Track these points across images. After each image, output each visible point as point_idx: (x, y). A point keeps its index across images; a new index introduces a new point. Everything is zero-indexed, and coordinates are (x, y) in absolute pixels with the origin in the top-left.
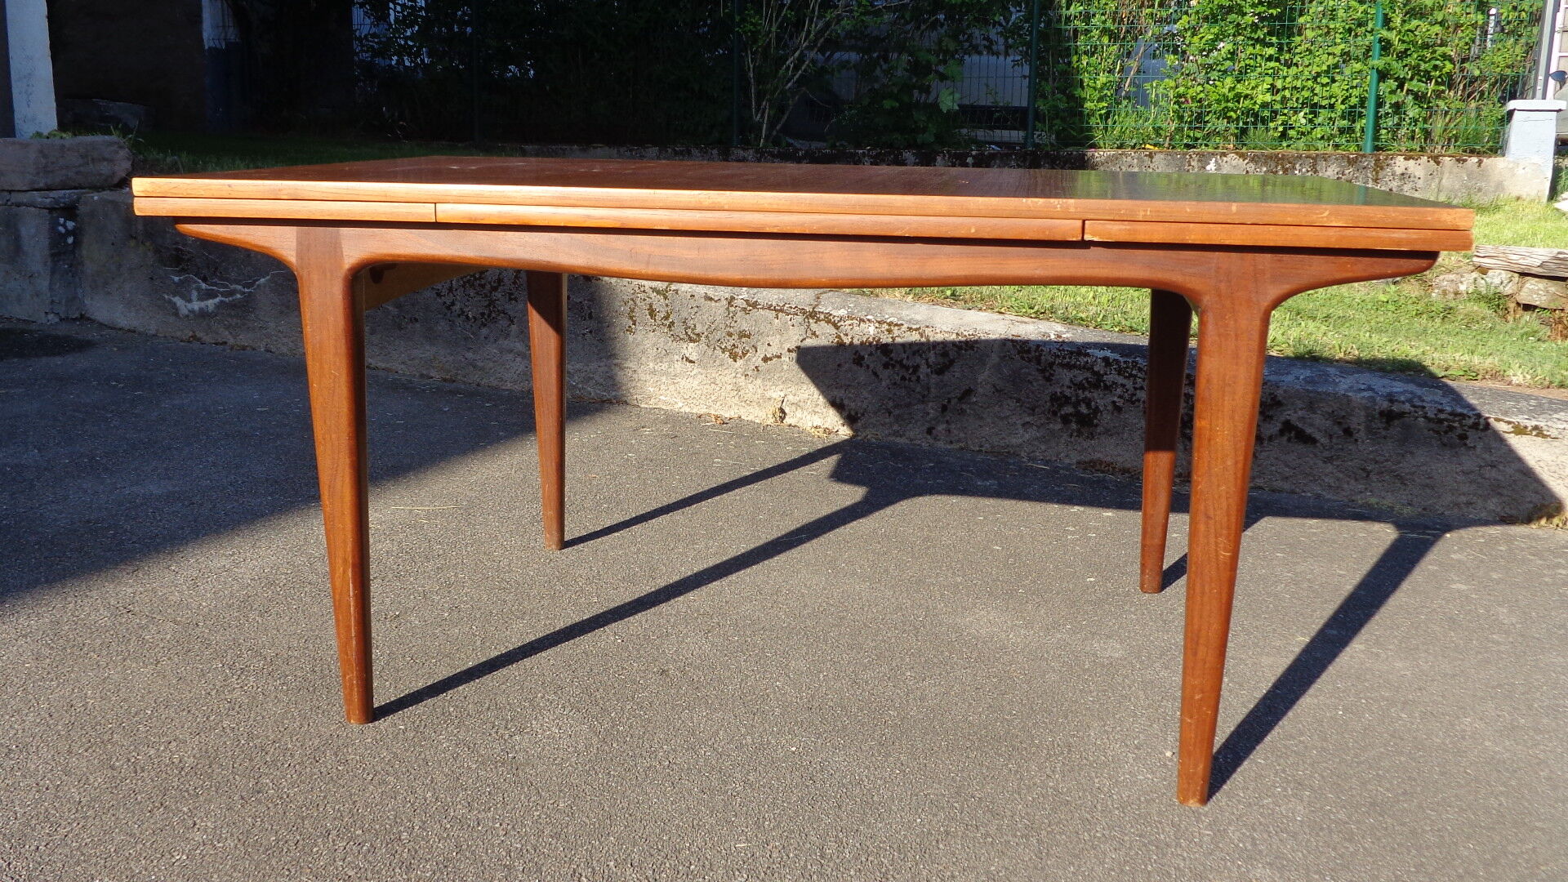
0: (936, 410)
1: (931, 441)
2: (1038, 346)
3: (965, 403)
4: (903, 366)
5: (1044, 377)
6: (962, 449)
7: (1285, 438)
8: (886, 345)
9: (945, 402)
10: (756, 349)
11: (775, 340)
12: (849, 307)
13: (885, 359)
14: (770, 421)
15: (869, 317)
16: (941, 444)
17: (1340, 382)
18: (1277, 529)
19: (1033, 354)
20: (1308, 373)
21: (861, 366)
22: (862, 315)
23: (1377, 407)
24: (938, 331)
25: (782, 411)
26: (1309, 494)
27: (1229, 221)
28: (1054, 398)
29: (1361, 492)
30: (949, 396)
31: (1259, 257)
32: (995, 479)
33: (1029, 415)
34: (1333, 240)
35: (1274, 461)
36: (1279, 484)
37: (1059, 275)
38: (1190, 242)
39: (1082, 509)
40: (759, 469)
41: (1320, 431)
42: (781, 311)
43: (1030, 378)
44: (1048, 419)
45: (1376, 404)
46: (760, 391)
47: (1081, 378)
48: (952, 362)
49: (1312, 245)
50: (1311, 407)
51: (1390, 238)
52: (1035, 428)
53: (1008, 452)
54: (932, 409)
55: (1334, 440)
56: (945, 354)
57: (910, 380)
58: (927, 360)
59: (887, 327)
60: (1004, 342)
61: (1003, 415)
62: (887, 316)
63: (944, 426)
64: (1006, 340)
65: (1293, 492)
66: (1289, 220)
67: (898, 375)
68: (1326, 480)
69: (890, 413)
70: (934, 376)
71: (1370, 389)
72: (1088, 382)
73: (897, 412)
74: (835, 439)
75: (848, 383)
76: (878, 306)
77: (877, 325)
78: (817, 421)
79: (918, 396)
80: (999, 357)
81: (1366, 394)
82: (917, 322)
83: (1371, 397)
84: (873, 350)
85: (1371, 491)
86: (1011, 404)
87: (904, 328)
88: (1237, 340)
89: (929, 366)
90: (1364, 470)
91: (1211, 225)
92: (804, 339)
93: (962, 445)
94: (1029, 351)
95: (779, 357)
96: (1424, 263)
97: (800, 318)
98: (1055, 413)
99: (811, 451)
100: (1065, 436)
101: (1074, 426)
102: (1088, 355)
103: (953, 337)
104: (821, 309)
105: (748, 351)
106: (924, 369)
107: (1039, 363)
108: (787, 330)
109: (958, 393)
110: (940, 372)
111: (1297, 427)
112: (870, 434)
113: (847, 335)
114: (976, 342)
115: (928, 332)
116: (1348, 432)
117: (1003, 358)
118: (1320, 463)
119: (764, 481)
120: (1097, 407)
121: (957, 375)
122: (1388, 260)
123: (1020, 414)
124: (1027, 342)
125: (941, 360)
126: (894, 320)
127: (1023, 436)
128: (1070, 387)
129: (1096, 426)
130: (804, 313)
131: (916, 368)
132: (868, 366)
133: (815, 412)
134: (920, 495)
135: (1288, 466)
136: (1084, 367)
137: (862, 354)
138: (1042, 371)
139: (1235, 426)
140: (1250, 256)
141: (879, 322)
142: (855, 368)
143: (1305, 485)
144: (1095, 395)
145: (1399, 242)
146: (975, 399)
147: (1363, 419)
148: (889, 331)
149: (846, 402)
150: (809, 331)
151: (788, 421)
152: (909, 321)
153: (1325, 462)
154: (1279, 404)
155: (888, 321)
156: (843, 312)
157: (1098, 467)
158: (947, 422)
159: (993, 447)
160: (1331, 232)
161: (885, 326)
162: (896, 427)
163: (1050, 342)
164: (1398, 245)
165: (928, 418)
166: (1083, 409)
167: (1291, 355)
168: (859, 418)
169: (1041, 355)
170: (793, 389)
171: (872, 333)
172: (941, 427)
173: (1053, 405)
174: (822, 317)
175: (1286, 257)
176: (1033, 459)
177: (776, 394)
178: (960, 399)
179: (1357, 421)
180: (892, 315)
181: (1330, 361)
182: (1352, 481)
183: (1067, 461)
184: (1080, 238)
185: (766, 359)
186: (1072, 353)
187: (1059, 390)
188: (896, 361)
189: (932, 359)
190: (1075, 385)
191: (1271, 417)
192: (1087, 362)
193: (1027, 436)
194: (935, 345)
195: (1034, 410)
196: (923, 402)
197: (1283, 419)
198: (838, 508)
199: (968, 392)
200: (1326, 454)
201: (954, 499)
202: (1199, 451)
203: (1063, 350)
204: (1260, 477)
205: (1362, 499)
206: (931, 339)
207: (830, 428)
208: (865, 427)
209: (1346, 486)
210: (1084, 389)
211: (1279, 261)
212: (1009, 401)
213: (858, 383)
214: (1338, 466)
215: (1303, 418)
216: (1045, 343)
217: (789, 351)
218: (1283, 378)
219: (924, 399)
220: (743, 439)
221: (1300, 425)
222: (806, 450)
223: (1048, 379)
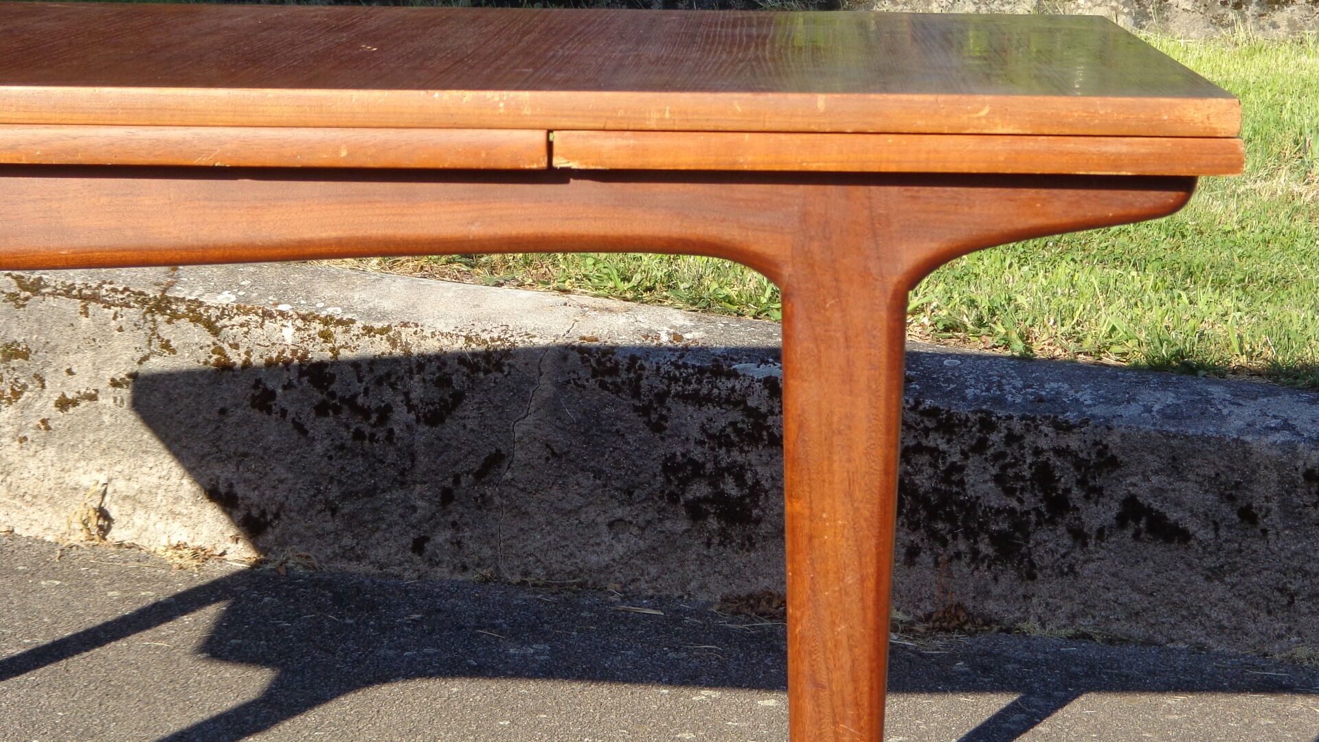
0: (430, 500)
1: (423, 567)
2: (633, 359)
3: (489, 483)
4: (357, 410)
5: (648, 423)
6: (487, 581)
7: (1129, 533)
8: (321, 365)
9: (449, 483)
10: (42, 381)
11: (83, 362)
12: (241, 287)
13: (318, 396)
14: (78, 537)
15: (284, 307)
16: (443, 572)
17: (1230, 414)
18: (1101, 716)
19: (624, 375)
20: (1170, 398)
21: (269, 411)
22: (268, 302)
23: (1300, 463)
24: (427, 332)
25: (103, 513)
26: (1182, 646)
27: (813, 128)
28: (670, 467)
29: (1280, 637)
30: (457, 469)
31: (878, 192)
32: (546, 641)
33: (621, 503)
34: (1002, 158)
35: (1109, 579)
36: (1120, 628)
37: (514, 233)
38: (746, 167)
39: (715, 694)
40: (42, 640)
41: (1194, 515)
42: (95, 298)
43: (620, 425)
44: (661, 510)
45: (1296, 457)
46: (53, 473)
47: (723, 423)
48: (458, 397)
49: (965, 168)
50: (1175, 466)
51: (1101, 154)
52: (635, 530)
53: (580, 585)
54: (422, 499)
55: (1223, 533)
56: (443, 381)
57: (372, 437)
58: (406, 394)
59: (320, 327)
60: (564, 353)
61: (568, 507)
62: (320, 305)
63: (448, 534)
64: (569, 348)
65: (1149, 642)
66: (920, 124)
67: (348, 427)
68: (1214, 615)
69: (334, 511)
70: (423, 428)
71: (1287, 426)
72: (739, 432)
73: (347, 508)
74: (217, 571)
75: (242, 449)
76: (301, 284)
77: (299, 323)
78: (180, 534)
79: (393, 473)
80: (556, 384)
81: (1279, 437)
82: (384, 315)
83: (1290, 443)
84: (293, 376)
85: (1299, 634)
86: (585, 483)
87: (356, 328)
88: (848, 347)
89: (411, 408)
90: (1282, 590)
91: (783, 137)
92: (145, 358)
93: (486, 572)
94: (614, 371)
95: (93, 398)
96: (1169, 197)
97: (134, 313)
98: (673, 499)
99: (162, 598)
100: (697, 547)
101: (713, 523)
102: (734, 374)
103: (459, 345)
104: (179, 292)
105: (25, 387)
106: (401, 415)
107: (636, 393)
108: (107, 338)
109: (475, 464)
110: (435, 418)
111: (1150, 509)
112: (293, 558)
113: (235, 346)
114: (507, 353)
115: (407, 335)
116: (1248, 515)
117: (562, 386)
118: (1199, 580)
119: (51, 667)
120: (757, 483)
121: (471, 424)
122: (1105, 194)
123: (603, 503)
124: (609, 351)
125: (435, 394)
126: (336, 311)
127: (610, 548)
128: (702, 443)
129: (758, 521)
130: (144, 302)
131: (385, 413)
132: (284, 413)
133: (174, 515)
134: (383, 679)
135: (1139, 590)
136: (728, 401)
137: (270, 386)
138: (645, 411)
139: (857, 510)
140: (860, 191)
141: (304, 318)
142: (257, 415)
143: (1173, 626)
144: (753, 457)
145: (1117, 159)
146: (509, 475)
147: (1274, 488)
148: (326, 336)
149: (240, 490)
150: (156, 342)
151: (116, 534)
152: (368, 314)
153: (1208, 578)
154: (1113, 463)
155: (323, 314)
156: (226, 298)
157: (763, 606)
158: (454, 524)
159: (550, 575)
160: (998, 145)
161: (317, 326)
162: (347, 541)
163: (659, 349)
164: (1116, 167)
165: (413, 519)
166: (731, 488)
167: (1144, 362)
168: (269, 524)
169: (639, 378)
170: (125, 466)
171: (289, 341)
172: (442, 537)
173: (669, 481)
174: (182, 308)
175: (926, 192)
176: (627, 597)
177: (89, 476)
178: (479, 475)
179: (1263, 493)
180: (332, 301)
181: (1218, 373)
182: (1263, 616)
183: (703, 597)
184: (544, 165)
185: (64, 404)
186: (701, 371)
187: (679, 450)
188: (342, 399)
189: (417, 391)
190: (711, 437)
191: (1099, 491)
192: (733, 389)
193: (620, 549)
194: (423, 362)
195: (630, 494)
196: (403, 484)
197: (1121, 493)
198: (205, 716)
199: (496, 460)
200: (1210, 562)
201: (455, 687)
202: (793, 561)
203: (685, 366)
204: (1084, 615)
205: (1281, 650)
206: (415, 351)
207: (209, 547)
208: (282, 543)
209: (1250, 626)
210: (730, 445)
211: (913, 198)
212: (580, 476)
213: (265, 449)
214: (1233, 586)
215: (1162, 490)
216: (647, 352)
217: (115, 384)
218: (1120, 410)
219: (402, 480)
220: (15, 578)
221: (1156, 506)
222: (149, 596)
223: (657, 428)
